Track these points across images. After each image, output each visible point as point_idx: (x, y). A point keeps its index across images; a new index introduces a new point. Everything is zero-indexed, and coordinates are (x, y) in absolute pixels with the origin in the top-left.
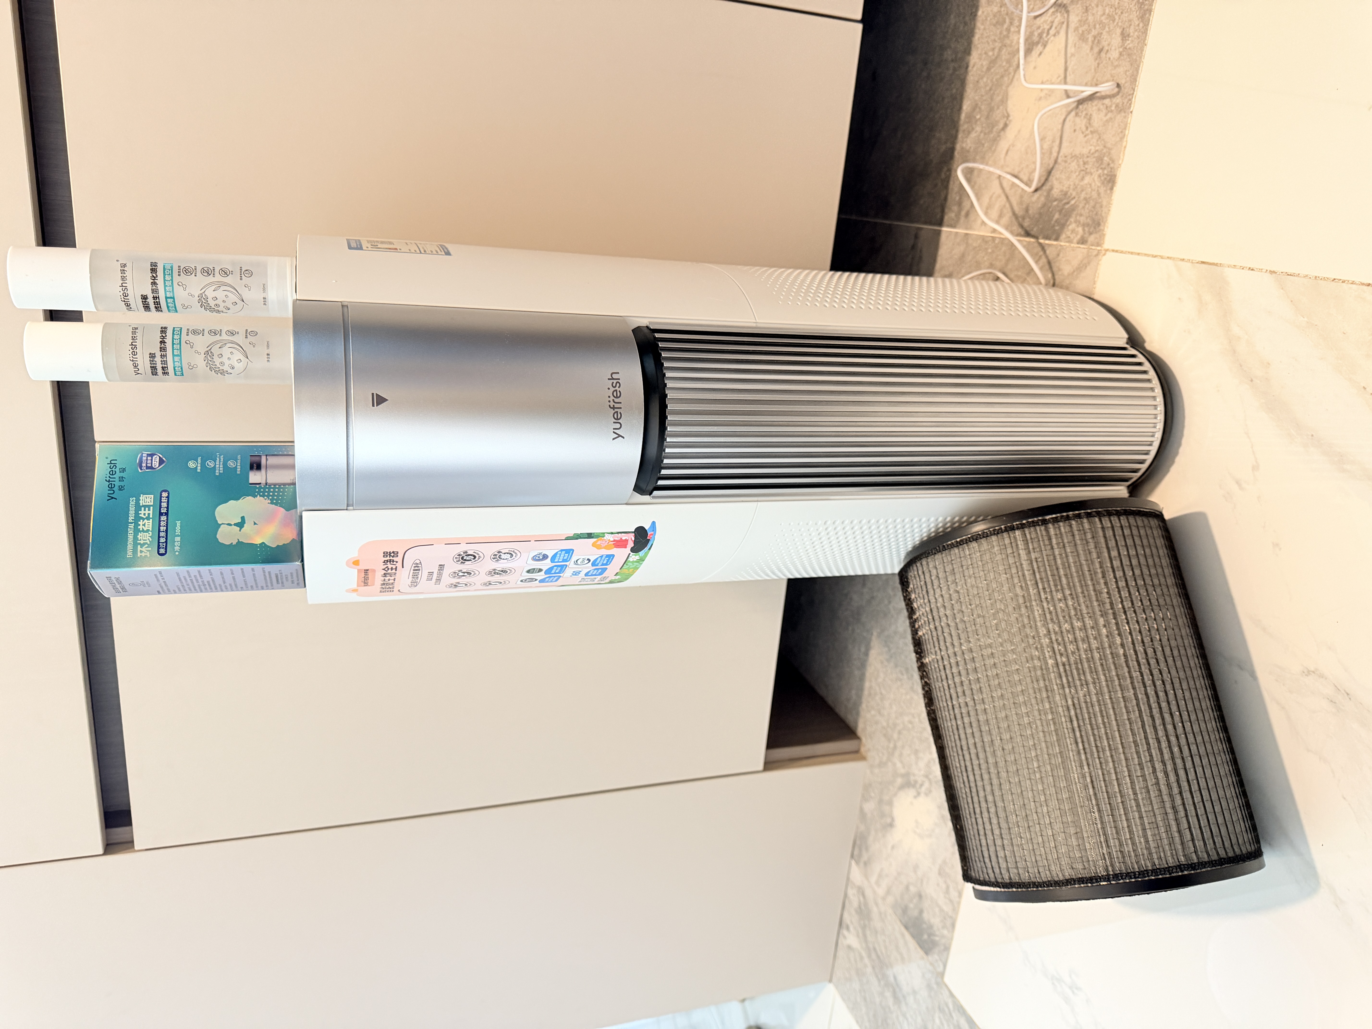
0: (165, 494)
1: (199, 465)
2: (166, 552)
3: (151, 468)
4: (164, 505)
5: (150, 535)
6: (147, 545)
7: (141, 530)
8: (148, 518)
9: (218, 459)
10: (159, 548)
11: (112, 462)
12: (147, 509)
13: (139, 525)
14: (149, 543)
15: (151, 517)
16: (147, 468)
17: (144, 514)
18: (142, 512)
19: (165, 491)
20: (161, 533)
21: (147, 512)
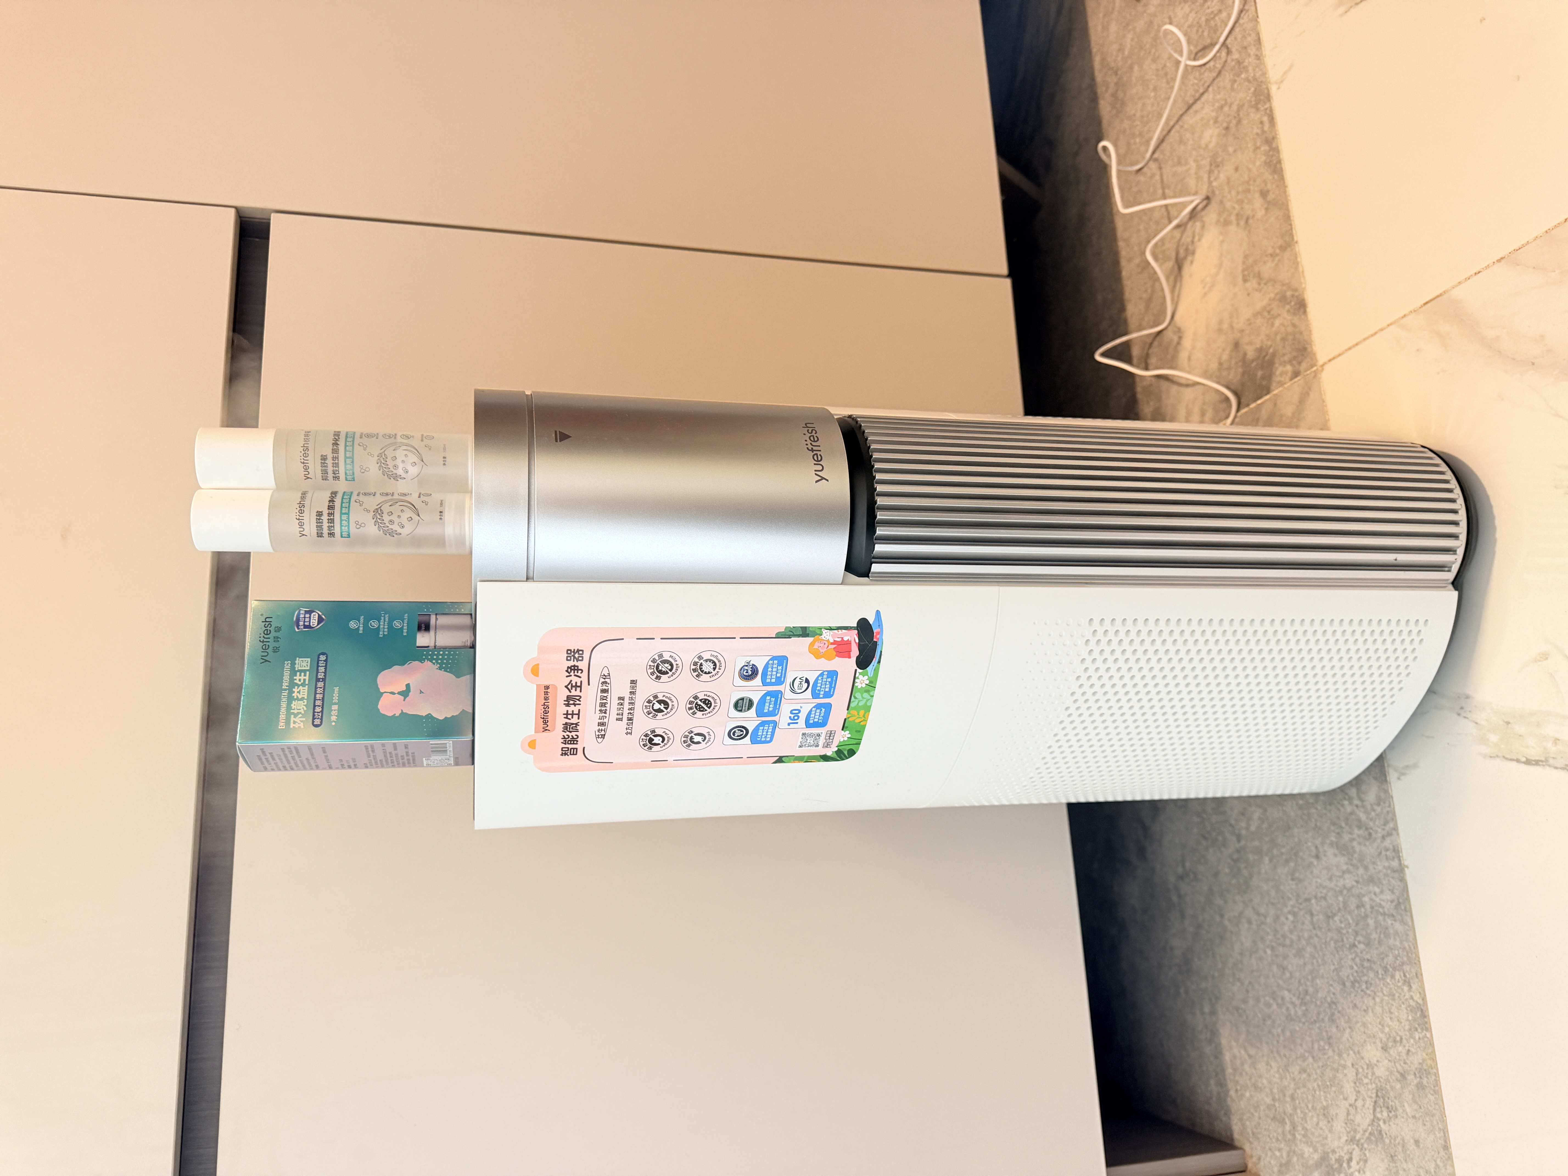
0: (323, 658)
1: (361, 625)
2: (321, 723)
3: (309, 627)
4: (322, 669)
5: (305, 703)
6: (300, 715)
7: (295, 697)
8: (303, 685)
9: (382, 618)
10: (314, 719)
11: (267, 620)
12: (303, 674)
13: (294, 692)
14: (303, 712)
15: (307, 683)
16: (305, 627)
17: (300, 680)
18: (298, 677)
19: (323, 654)
20: (317, 702)
21: (302, 678)
